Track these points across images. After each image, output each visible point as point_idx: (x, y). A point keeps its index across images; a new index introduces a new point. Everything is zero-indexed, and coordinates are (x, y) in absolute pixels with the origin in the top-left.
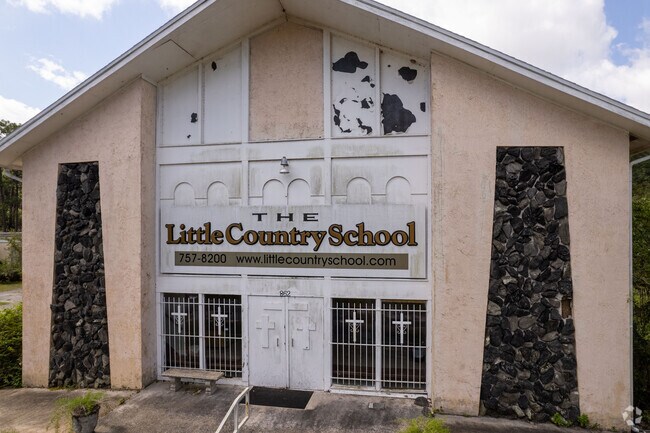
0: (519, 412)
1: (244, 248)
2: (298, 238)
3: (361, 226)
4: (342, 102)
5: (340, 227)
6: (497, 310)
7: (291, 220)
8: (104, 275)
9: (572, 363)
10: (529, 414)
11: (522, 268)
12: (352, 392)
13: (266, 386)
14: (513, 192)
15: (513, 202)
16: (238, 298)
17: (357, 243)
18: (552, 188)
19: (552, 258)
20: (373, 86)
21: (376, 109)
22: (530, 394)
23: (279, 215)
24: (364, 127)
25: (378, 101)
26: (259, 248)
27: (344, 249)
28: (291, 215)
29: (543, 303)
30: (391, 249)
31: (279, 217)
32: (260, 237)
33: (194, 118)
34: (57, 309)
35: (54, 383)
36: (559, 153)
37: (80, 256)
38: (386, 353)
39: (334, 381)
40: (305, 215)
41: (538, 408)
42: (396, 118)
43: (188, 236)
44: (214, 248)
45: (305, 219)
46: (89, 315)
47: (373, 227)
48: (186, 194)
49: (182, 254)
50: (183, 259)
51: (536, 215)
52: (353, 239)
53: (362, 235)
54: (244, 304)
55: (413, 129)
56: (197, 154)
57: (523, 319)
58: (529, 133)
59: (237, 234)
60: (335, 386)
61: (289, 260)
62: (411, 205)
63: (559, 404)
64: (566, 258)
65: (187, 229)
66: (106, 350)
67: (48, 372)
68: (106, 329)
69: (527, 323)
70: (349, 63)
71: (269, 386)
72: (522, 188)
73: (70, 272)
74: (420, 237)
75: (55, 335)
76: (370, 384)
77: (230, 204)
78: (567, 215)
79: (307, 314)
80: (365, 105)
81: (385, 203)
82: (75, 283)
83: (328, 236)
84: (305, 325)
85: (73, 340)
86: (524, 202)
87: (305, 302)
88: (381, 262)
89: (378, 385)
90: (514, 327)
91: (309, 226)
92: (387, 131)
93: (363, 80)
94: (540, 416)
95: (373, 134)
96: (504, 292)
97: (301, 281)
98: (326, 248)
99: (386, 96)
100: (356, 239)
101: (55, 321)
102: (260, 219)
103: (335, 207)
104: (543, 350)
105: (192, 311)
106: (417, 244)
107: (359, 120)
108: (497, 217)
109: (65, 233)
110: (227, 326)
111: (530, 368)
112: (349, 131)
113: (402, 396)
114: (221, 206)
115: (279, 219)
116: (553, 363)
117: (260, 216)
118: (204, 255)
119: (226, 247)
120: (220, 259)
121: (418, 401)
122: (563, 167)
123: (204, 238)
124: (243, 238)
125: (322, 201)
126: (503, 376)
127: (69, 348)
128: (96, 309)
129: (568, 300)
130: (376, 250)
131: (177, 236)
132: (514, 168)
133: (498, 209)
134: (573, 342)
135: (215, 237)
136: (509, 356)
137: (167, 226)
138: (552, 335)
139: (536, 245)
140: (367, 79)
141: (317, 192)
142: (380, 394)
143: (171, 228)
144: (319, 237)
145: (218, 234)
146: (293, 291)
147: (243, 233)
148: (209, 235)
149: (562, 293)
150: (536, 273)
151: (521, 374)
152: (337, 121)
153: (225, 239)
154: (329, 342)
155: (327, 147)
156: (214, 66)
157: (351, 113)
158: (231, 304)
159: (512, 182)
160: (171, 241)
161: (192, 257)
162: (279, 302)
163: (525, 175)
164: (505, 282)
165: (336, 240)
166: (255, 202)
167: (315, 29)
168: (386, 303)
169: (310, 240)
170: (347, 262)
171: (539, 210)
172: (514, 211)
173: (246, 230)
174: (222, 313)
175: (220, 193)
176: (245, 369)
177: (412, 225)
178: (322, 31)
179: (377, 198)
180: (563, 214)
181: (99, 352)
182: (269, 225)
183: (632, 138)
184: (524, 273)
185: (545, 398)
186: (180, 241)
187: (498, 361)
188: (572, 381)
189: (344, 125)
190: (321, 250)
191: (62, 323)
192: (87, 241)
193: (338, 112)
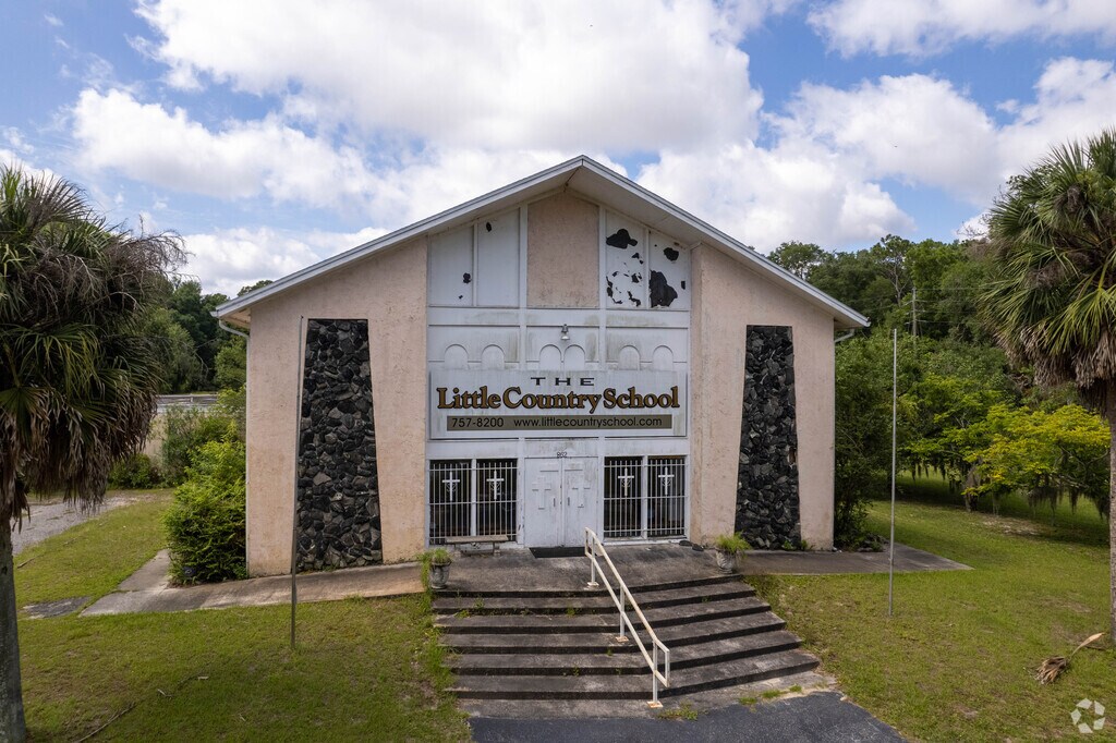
0: (761, 542)
1: (521, 411)
2: (575, 401)
3: (631, 390)
4: (615, 274)
5: (613, 391)
6: (746, 460)
7: (569, 384)
8: (374, 442)
9: (796, 501)
10: (768, 543)
11: (762, 424)
12: (623, 543)
13: (541, 546)
14: (757, 363)
15: (755, 371)
16: (514, 461)
17: (630, 406)
18: (784, 360)
19: (783, 417)
20: (641, 262)
21: (645, 282)
22: (769, 527)
23: (557, 379)
24: (634, 300)
25: (647, 278)
26: (537, 412)
27: (617, 411)
28: (569, 379)
29: (777, 453)
30: (658, 411)
31: (557, 382)
32: (538, 401)
33: (467, 279)
34: (303, 484)
35: (301, 566)
36: (789, 332)
37: (337, 423)
38: (651, 504)
39: (606, 535)
40: (582, 380)
41: (774, 538)
42: (662, 295)
43: (461, 400)
44: (490, 412)
45: (582, 384)
46: (350, 488)
47: (642, 392)
48: (457, 356)
49: (455, 418)
50: (455, 424)
51: (773, 380)
52: (625, 402)
53: (633, 398)
54: (520, 466)
55: (675, 304)
56: (472, 316)
57: (764, 467)
58: (769, 315)
59: (514, 398)
60: (607, 539)
61: (566, 423)
62: (674, 372)
63: (787, 534)
64: (793, 417)
65: (461, 393)
66: (376, 524)
67: (290, 556)
68: (378, 501)
69: (765, 470)
70: (620, 240)
71: (545, 546)
72: (763, 360)
73: (323, 440)
74: (681, 401)
75: (302, 513)
76: (639, 534)
77: (506, 368)
78: (793, 382)
79: (582, 473)
80: (635, 279)
81: (652, 370)
82: (331, 453)
83: (603, 399)
84: (581, 484)
85: (327, 517)
86: (765, 371)
87: (581, 462)
88: (649, 422)
89: (645, 535)
90: (757, 474)
91: (586, 390)
92: (653, 305)
93: (634, 257)
94: (776, 545)
95: (641, 306)
96: (751, 445)
97: (576, 442)
98: (601, 410)
99: (653, 273)
100: (628, 402)
101: (301, 498)
102: (538, 383)
103: (610, 372)
104: (776, 492)
105: (465, 478)
106: (678, 406)
107: (629, 293)
108: (747, 382)
109: (317, 397)
110: (503, 490)
111: (767, 507)
112: (620, 302)
113: (666, 541)
114: (497, 369)
115: (557, 384)
116: (783, 501)
117: (538, 380)
118: (480, 419)
119: (503, 411)
120: (497, 423)
121: (682, 543)
122: (791, 343)
123: (479, 402)
124: (521, 402)
125: (595, 366)
126: (750, 514)
127: (319, 527)
128: (360, 480)
129: (794, 451)
130: (645, 411)
131: (449, 400)
132: (759, 343)
133: (748, 377)
134: (797, 483)
135: (492, 401)
136: (754, 497)
137: (438, 390)
138: (784, 479)
139: (772, 406)
140: (636, 256)
141: (592, 358)
142: (647, 542)
143: (442, 392)
144: (594, 400)
145: (495, 397)
146: (570, 452)
147: (521, 397)
148: (485, 398)
149: (790, 444)
150: (773, 429)
151: (762, 512)
152: (610, 292)
153: (502, 402)
154: (602, 499)
155: (602, 316)
156: (489, 227)
157: (623, 285)
158: (507, 468)
159: (757, 355)
160: (442, 405)
161: (467, 422)
162: (555, 464)
163: (766, 349)
164: (753, 436)
165: (610, 403)
166: (531, 367)
167: (590, 203)
168: (652, 459)
169: (587, 404)
170: (620, 423)
171: (775, 377)
172: (757, 379)
173: (524, 393)
174: (498, 477)
175: (494, 357)
176: (520, 533)
177: (674, 390)
178: (598, 206)
179: (645, 365)
180: (790, 381)
181: (366, 527)
182: (547, 389)
183: (835, 320)
184: (764, 429)
185: (778, 531)
186: (455, 405)
187: (747, 502)
188: (795, 514)
189: (616, 296)
190: (596, 413)
191: (310, 499)
192: (347, 407)
193: (610, 284)
